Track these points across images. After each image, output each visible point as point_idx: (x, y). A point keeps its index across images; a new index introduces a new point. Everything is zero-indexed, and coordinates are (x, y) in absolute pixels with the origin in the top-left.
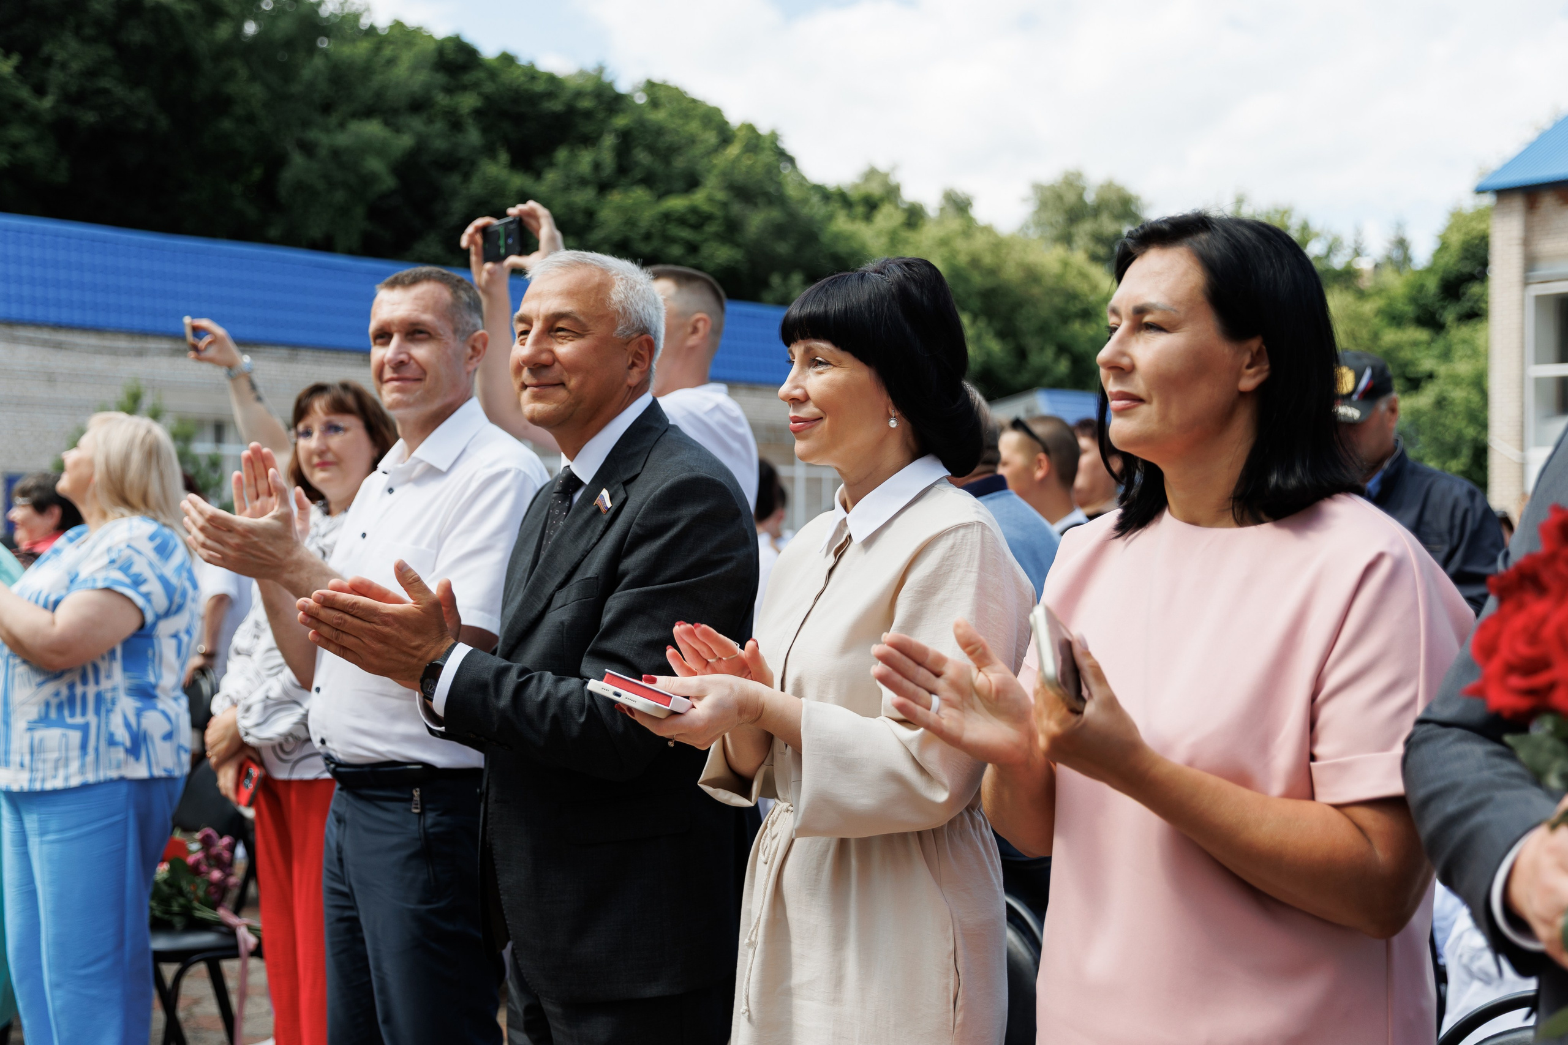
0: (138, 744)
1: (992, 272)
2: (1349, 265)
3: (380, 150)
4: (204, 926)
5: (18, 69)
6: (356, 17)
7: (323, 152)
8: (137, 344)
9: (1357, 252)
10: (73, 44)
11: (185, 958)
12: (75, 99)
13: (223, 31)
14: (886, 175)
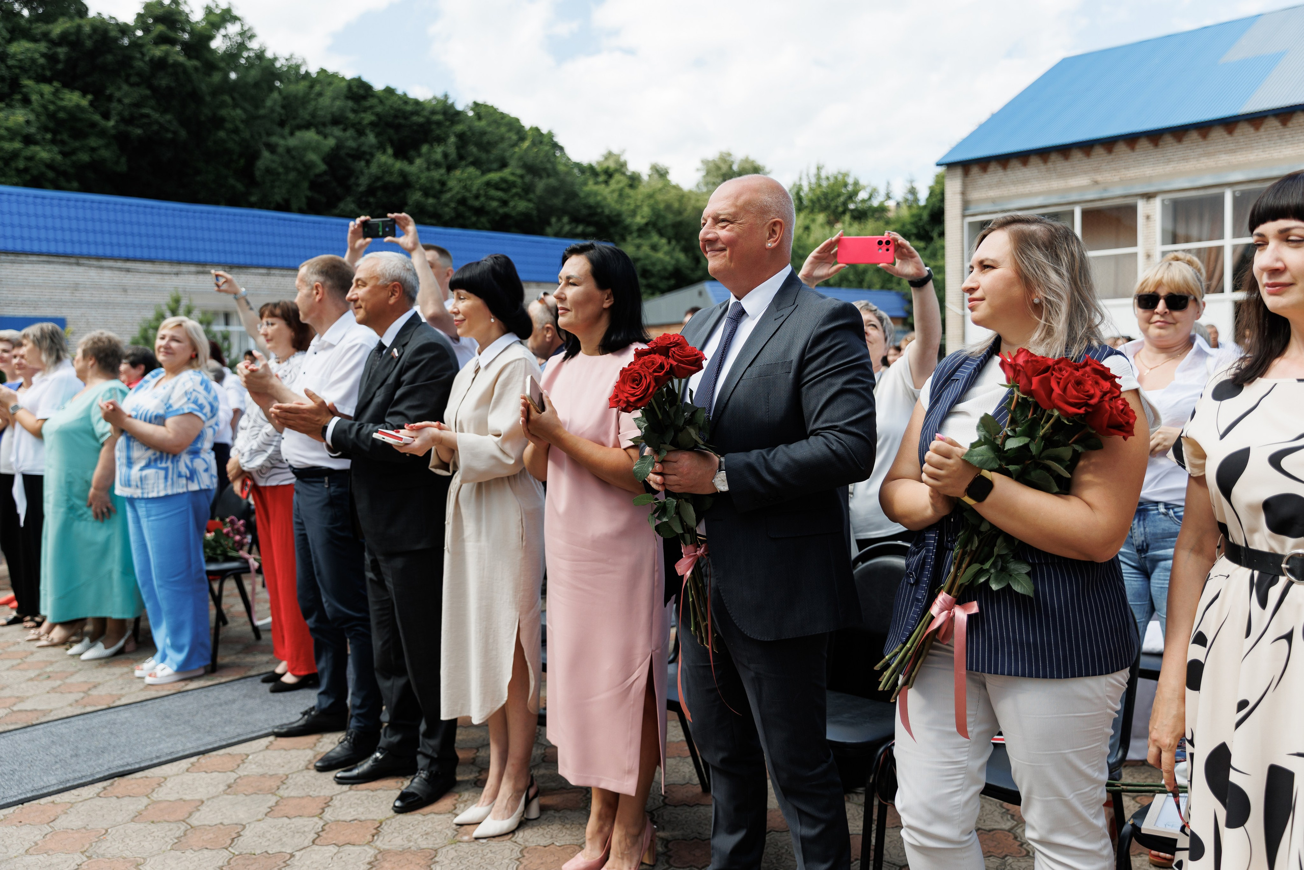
0: (192, 475)
1: (679, 213)
2: (882, 203)
3: (316, 149)
4: (233, 559)
5: (91, 104)
6: (298, 67)
7: (281, 150)
8: (176, 269)
9: (888, 197)
10: (125, 87)
11: (222, 575)
12: (130, 121)
13: (216, 78)
14: (619, 156)
